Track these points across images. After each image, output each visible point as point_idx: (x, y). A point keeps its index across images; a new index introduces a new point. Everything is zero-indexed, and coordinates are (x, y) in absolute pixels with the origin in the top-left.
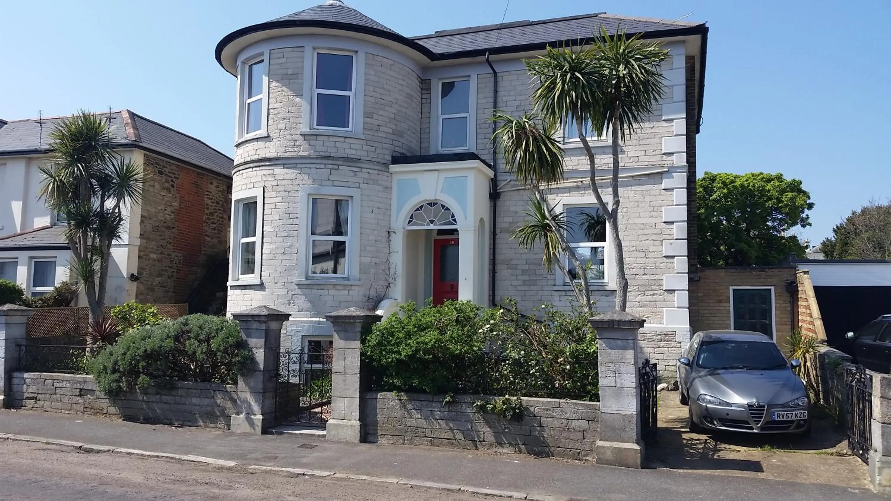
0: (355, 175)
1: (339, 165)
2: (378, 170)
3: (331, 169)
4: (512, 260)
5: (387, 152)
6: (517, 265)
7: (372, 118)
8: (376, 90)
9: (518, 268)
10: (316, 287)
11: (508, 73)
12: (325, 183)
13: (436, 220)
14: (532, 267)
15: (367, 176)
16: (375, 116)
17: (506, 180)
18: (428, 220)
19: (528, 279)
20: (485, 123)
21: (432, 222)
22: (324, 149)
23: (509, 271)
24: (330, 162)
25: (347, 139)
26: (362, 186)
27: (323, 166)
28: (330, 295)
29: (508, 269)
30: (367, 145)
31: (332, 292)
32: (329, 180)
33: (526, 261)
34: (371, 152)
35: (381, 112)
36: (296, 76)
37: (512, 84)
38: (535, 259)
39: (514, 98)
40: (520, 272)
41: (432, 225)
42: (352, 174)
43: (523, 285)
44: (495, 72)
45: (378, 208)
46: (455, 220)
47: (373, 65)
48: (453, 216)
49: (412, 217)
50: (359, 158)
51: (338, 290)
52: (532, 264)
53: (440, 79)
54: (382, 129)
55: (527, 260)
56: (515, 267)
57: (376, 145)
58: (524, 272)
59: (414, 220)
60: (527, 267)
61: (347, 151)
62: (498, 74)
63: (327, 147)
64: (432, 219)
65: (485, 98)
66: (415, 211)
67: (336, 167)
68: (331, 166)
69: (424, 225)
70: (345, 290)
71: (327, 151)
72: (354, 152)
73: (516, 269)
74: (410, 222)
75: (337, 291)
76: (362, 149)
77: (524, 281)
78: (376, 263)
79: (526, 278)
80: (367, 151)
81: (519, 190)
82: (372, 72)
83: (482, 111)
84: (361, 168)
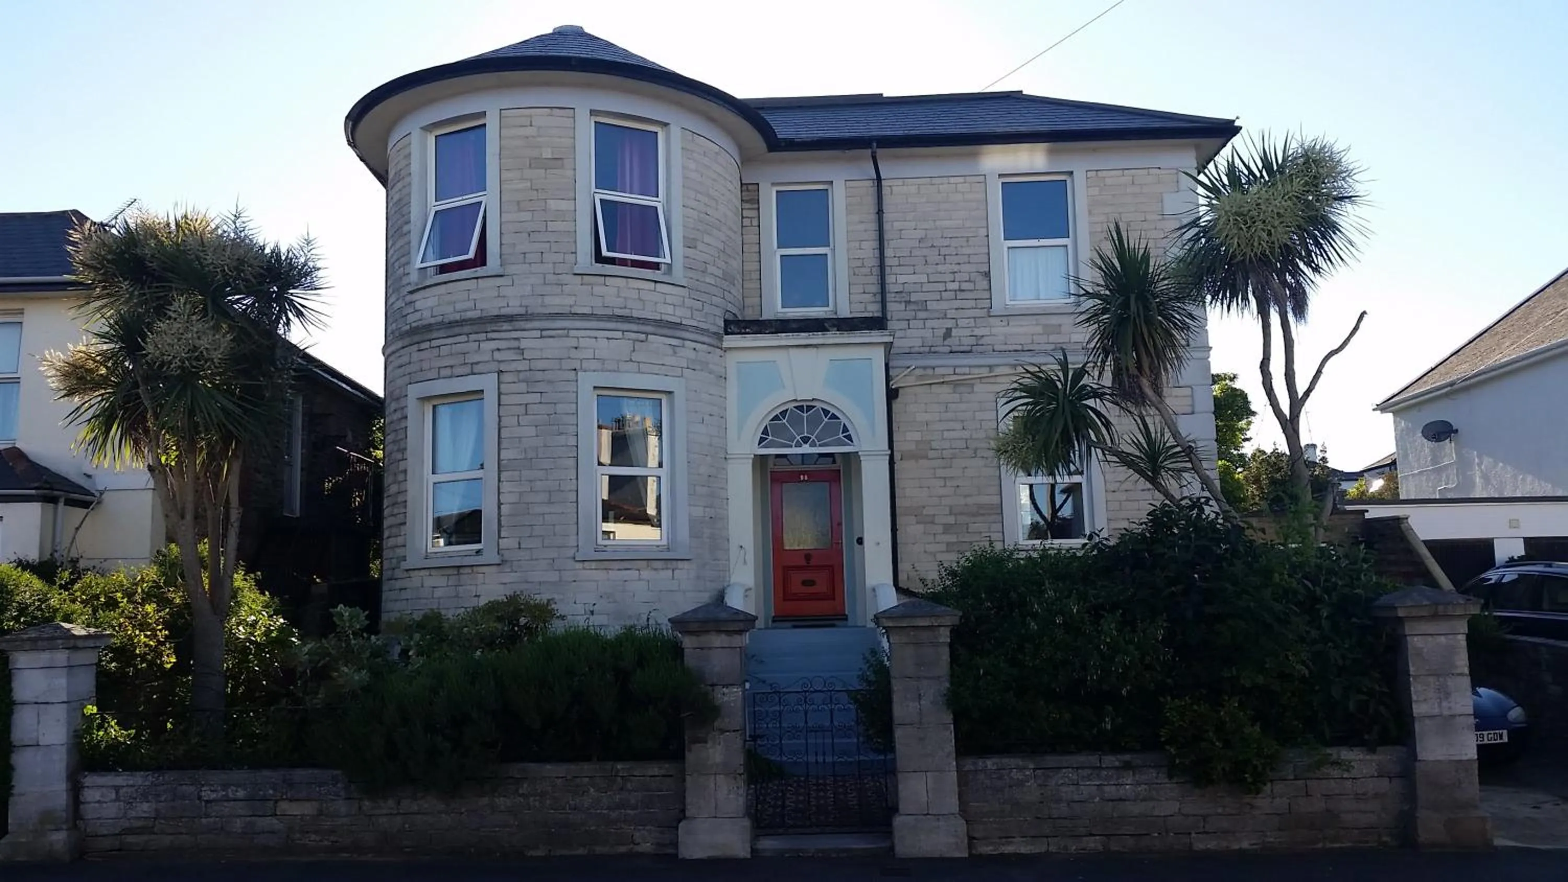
0: (675, 353)
1: (647, 334)
2: (709, 345)
3: (635, 341)
4: (924, 507)
5: (719, 312)
6: (934, 515)
7: (695, 247)
8: (699, 197)
9: (936, 521)
10: (616, 565)
11: (900, 182)
12: (624, 366)
13: (813, 437)
14: (962, 519)
15: (692, 355)
16: (700, 246)
17: (908, 367)
18: (798, 438)
19: (955, 540)
20: (863, 266)
21: (805, 440)
22: (620, 302)
23: (921, 527)
24: (634, 327)
25: (658, 285)
26: (686, 371)
27: (619, 334)
28: (643, 580)
29: (918, 523)
30: (690, 298)
31: (646, 574)
32: (631, 360)
33: (951, 510)
34: (696, 310)
35: (707, 239)
36: (560, 162)
37: (910, 200)
38: (966, 505)
39: (913, 225)
40: (940, 529)
41: (807, 446)
42: (670, 351)
43: (947, 551)
44: (879, 179)
45: (711, 415)
46: (849, 438)
47: (692, 151)
48: (845, 429)
49: (765, 431)
50: (678, 321)
51: (656, 569)
52: (961, 514)
53: (773, 184)
54: (711, 269)
55: (951, 507)
56: (931, 521)
57: (704, 297)
58: (947, 528)
59: (770, 438)
60: (951, 520)
61: (662, 308)
62: (883, 182)
63: (625, 298)
64: (806, 434)
65: (862, 222)
66: (772, 420)
67: (643, 337)
68: (633, 335)
69: (791, 446)
70: (667, 569)
71: (625, 308)
72: (670, 310)
73: (933, 523)
74: (762, 440)
75: (653, 572)
76: (683, 305)
77: (948, 544)
78: (711, 518)
79: (953, 539)
80: (691, 308)
81: (931, 384)
82: (692, 166)
83: (857, 244)
84: (684, 339)
